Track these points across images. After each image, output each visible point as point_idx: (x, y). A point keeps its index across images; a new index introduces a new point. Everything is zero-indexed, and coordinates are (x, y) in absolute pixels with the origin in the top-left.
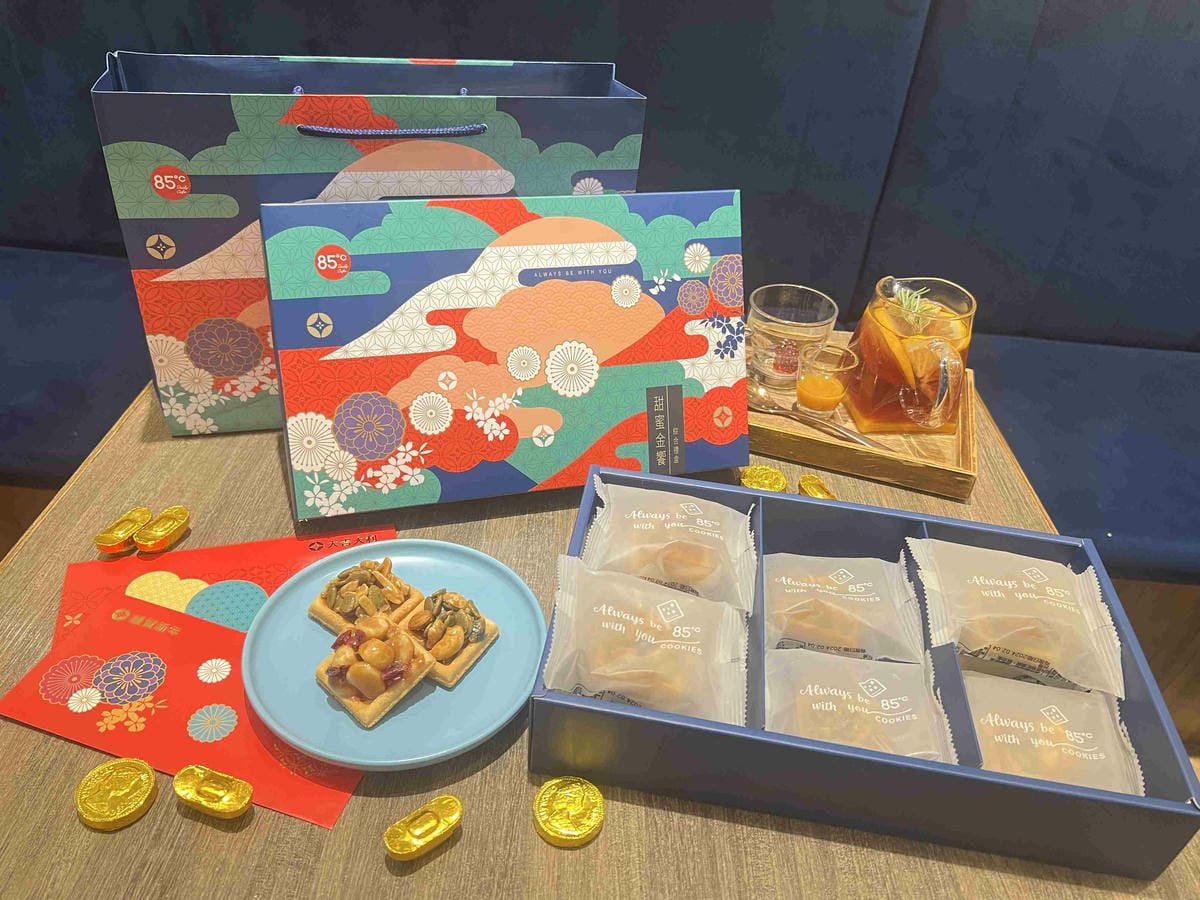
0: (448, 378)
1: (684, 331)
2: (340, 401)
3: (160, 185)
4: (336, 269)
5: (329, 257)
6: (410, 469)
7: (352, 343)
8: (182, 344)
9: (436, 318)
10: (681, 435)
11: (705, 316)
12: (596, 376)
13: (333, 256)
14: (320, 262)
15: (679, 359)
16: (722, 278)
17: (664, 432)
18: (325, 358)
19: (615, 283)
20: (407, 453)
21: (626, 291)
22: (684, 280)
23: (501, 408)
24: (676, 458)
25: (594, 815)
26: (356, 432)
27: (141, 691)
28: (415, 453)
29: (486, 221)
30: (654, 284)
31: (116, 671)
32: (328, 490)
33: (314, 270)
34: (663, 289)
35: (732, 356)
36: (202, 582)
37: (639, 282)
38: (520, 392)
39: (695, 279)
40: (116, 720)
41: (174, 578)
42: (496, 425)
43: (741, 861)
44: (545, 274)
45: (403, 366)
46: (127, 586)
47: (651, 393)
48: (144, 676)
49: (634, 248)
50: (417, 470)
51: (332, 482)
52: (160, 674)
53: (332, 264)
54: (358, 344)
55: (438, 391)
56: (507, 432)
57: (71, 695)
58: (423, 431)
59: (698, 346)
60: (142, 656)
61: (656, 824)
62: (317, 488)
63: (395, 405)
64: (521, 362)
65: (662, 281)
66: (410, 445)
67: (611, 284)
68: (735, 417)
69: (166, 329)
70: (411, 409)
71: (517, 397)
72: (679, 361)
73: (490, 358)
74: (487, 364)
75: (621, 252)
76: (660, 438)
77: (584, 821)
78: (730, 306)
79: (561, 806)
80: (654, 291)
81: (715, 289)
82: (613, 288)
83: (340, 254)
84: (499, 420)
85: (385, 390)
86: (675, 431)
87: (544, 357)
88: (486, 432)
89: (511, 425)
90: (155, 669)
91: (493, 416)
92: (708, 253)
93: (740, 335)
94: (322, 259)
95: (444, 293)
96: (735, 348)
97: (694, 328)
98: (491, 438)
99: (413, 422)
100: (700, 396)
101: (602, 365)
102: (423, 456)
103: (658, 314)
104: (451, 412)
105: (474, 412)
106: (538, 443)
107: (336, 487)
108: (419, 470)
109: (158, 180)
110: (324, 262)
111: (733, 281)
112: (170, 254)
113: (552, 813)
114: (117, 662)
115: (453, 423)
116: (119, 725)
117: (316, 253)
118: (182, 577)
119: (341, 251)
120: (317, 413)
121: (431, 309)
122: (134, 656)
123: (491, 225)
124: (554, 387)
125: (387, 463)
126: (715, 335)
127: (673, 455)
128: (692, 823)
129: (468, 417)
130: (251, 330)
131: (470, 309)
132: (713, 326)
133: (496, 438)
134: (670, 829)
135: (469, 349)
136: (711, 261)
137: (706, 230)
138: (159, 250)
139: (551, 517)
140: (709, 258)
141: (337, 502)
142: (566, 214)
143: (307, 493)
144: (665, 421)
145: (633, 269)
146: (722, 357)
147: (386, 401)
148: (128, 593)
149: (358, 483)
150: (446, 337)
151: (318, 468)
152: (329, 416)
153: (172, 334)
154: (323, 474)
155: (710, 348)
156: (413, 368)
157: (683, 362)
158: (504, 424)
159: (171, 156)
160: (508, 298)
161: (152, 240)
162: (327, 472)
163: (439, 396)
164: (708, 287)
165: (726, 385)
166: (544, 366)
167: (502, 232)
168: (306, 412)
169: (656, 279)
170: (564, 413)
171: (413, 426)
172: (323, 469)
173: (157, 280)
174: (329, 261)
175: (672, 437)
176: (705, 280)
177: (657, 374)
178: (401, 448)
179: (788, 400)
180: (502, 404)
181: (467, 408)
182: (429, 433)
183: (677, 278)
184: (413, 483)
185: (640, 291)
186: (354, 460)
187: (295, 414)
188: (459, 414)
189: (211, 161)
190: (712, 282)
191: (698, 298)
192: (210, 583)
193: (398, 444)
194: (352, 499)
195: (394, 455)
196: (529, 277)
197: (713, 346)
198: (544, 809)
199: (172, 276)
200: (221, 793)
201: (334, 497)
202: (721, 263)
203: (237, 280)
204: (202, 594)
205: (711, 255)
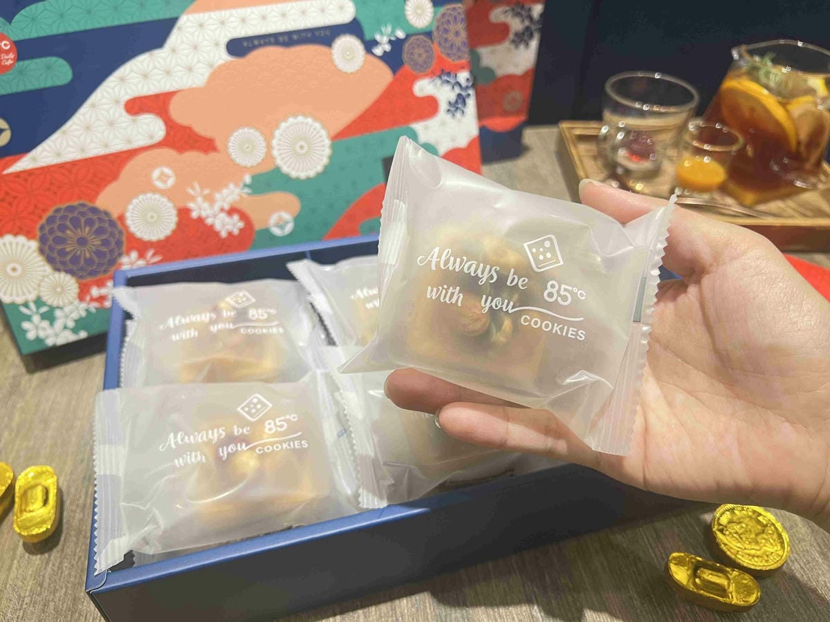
55: (155, 190)
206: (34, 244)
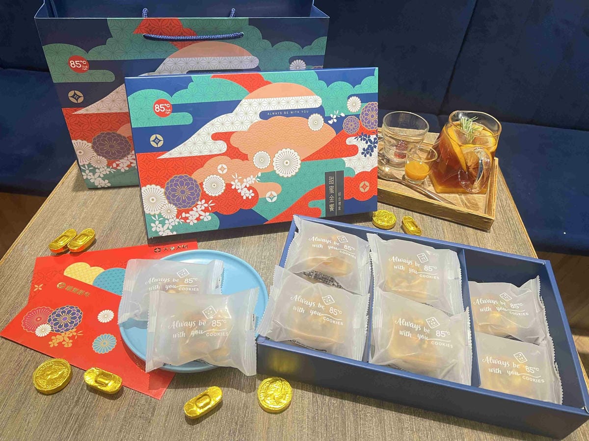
0: (223, 167)
1: (346, 143)
2: (168, 179)
3: (73, 65)
4: (165, 111)
5: (161, 105)
6: (204, 213)
7: (173, 150)
8: (90, 145)
9: (216, 137)
10: (342, 196)
11: (356, 135)
12: (299, 166)
13: (163, 105)
14: (156, 108)
15: (342, 157)
16: (367, 115)
17: (334, 195)
18: (160, 158)
19: (310, 118)
20: (202, 205)
21: (316, 122)
22: (346, 116)
23: (250, 183)
24: (339, 207)
25: (287, 397)
26: (176, 194)
27: (70, 326)
28: (206, 205)
29: (243, 86)
30: (330, 118)
31: (59, 315)
32: (163, 223)
33: (153, 112)
34: (335, 121)
35: (371, 155)
36: (100, 268)
37: (323, 117)
38: (260, 175)
39: (352, 115)
40: (58, 341)
41: (88, 266)
42: (247, 191)
43: (357, 422)
44: (273, 114)
45: (199, 162)
46: (64, 270)
47: (328, 175)
48: (72, 318)
49: (320, 99)
50: (207, 214)
51: (165, 219)
52: (80, 318)
53: (162, 109)
54: (177, 150)
56: (253, 195)
57: (37, 328)
58: (210, 194)
59: (353, 151)
60: (71, 308)
61: (317, 402)
62: (157, 222)
63: (195, 181)
64: (261, 160)
65: (335, 117)
66: (203, 201)
67: (308, 118)
68: (370, 187)
69: (81, 137)
70: (204, 183)
71: (258, 177)
72: (343, 158)
73: (244, 157)
74: (243, 160)
75: (314, 101)
76: (332, 198)
77: (282, 400)
78: (371, 129)
79: (271, 393)
80: (331, 122)
81: (363, 121)
82: (309, 120)
83: (167, 104)
84: (249, 189)
85: (191, 174)
86: (340, 194)
87: (272, 157)
88: (242, 195)
89: (255, 191)
90: (78, 315)
91: (246, 187)
92: (360, 102)
93: (376, 144)
94: (157, 106)
95: (220, 124)
96: (373, 151)
97: (351, 141)
98: (244, 198)
99: (205, 190)
100: (352, 176)
101: (302, 161)
102: (211, 206)
103: (333, 134)
104: (224, 185)
105: (236, 185)
106: (269, 200)
107: (167, 222)
108: (208, 213)
109: (72, 63)
110: (158, 108)
111: (372, 116)
112: (81, 100)
113: (266, 397)
114: (59, 311)
115: (225, 190)
116: (60, 343)
117: (154, 104)
118: (92, 266)
119: (167, 102)
120: (157, 185)
121: (214, 132)
122: (67, 308)
123: (245, 88)
124: (277, 172)
125: (192, 210)
126: (362, 145)
127: (338, 206)
128: (335, 402)
129: (233, 187)
130: (124, 137)
131: (234, 132)
132: (361, 140)
133: (247, 198)
134: (324, 405)
135: (233, 153)
136: (361, 106)
137: (359, 89)
138: (75, 98)
139: (275, 236)
140: (360, 104)
141: (167, 229)
142: (285, 82)
143: (152, 225)
144: (334, 189)
145: (320, 110)
146: (365, 156)
147: (191, 179)
148: (65, 274)
149: (178, 220)
150: (222, 146)
151: (157, 213)
152: (162, 186)
153: (85, 140)
154: (160, 215)
155: (359, 151)
156: (205, 162)
157: (344, 159)
158: (251, 191)
159: (78, 51)
160: (254, 126)
161: (71, 93)
162: (162, 214)
163: (218, 177)
164: (359, 120)
165: (367, 170)
166: (272, 161)
167: (251, 91)
168: (151, 184)
169: (332, 116)
170: (282, 185)
171: (205, 192)
172: (160, 213)
173: (75, 113)
174: (161, 107)
175: (338, 197)
176: (357, 116)
177: (331, 165)
178: (199, 203)
179: (399, 173)
180: (250, 180)
181: (232, 183)
182: (213, 195)
183: (343, 115)
184: (206, 220)
185: (323, 122)
186: (176, 208)
187: (145, 186)
188: (228, 186)
189: (99, 53)
190: (361, 117)
191: (353, 126)
192: (105, 270)
193: (198, 200)
194: (174, 228)
195: (195, 206)
196: (265, 115)
197: (361, 150)
198: (262, 394)
199: (82, 111)
200: (107, 382)
201: (166, 227)
202: (366, 107)
203: (116, 113)
204: (101, 275)
205: (361, 103)
206: (163, 190)
